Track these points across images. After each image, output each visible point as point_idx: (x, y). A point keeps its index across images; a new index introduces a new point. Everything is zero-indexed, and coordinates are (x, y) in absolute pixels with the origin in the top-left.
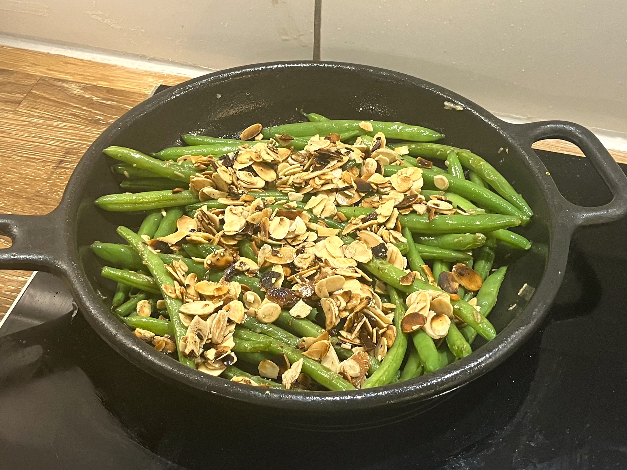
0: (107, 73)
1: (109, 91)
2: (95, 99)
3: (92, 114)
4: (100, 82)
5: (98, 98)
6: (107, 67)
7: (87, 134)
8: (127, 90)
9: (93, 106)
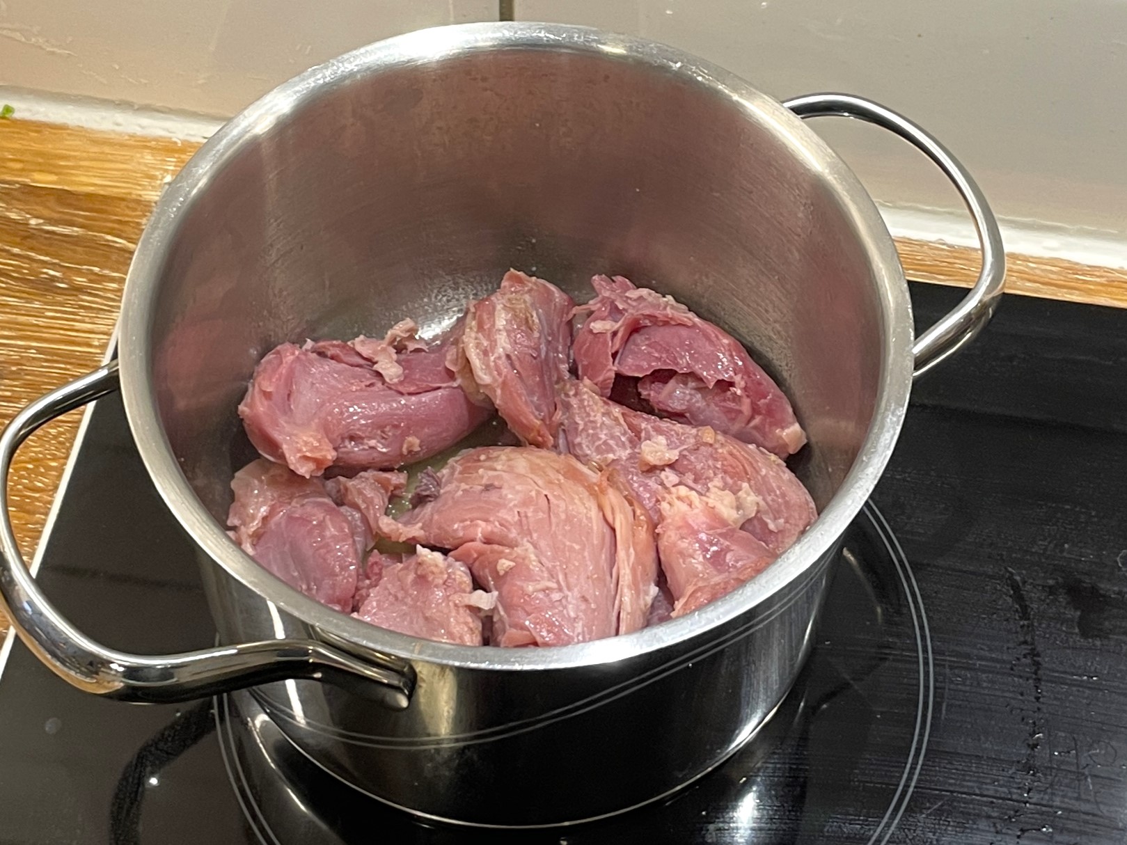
0: (49, 147)
1: (64, 197)
3: (35, 265)
4: (37, 176)
5: (41, 221)
6: (46, 132)
7: (33, 320)
9: (34, 243)
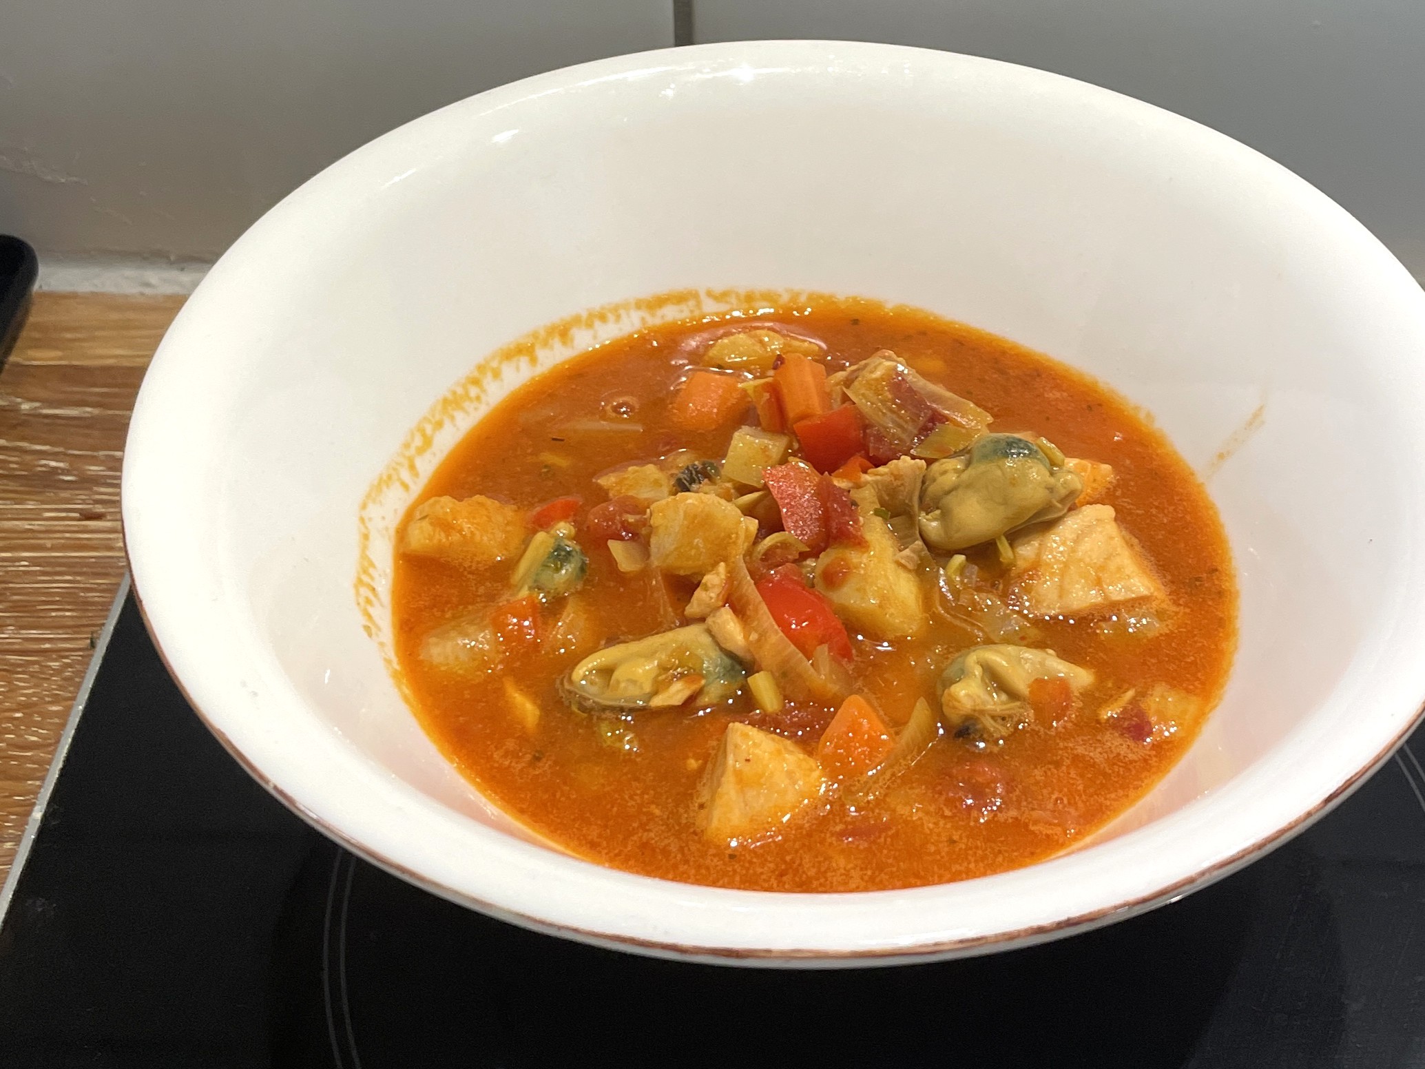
1: (68, 375)
2: (26, 406)
6: (48, 302)
8: (126, 363)
9: (25, 431)
